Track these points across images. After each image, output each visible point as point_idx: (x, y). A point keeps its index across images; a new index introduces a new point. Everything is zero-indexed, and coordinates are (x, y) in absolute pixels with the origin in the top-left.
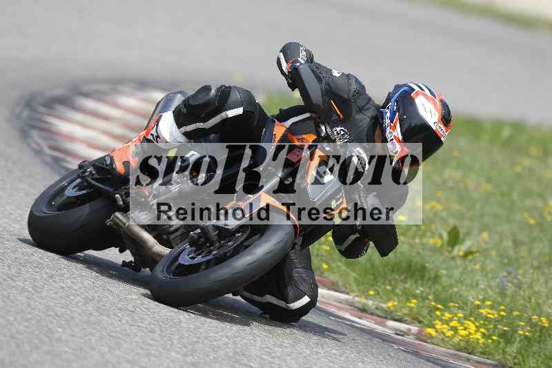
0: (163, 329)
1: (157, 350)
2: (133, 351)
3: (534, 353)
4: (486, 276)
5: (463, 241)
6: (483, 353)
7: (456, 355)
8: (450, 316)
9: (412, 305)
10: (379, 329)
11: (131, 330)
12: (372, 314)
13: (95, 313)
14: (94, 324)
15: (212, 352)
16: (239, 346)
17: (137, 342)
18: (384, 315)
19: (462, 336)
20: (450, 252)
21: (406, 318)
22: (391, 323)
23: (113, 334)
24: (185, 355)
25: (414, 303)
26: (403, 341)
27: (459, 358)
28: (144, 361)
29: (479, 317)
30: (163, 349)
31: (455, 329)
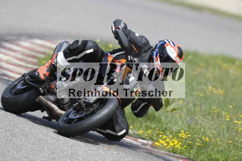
0: (40, 143)
1: (37, 153)
2: (27, 153)
3: (203, 153)
4: (182, 119)
5: (172, 104)
6: (180, 153)
7: (168, 154)
8: (166, 137)
9: (149, 132)
10: (135, 143)
11: (26, 143)
12: (131, 136)
13: (10, 136)
14: (10, 141)
15: (62, 153)
16: (74, 150)
17: (29, 149)
18: (137, 137)
19: (171, 146)
20: (166, 109)
21: (146, 138)
22: (140, 140)
23: (18, 145)
24: (50, 154)
25: (150, 131)
26: (145, 148)
27: (170, 155)
28: (32, 157)
29: (178, 137)
30: (40, 152)
31: (168, 143)
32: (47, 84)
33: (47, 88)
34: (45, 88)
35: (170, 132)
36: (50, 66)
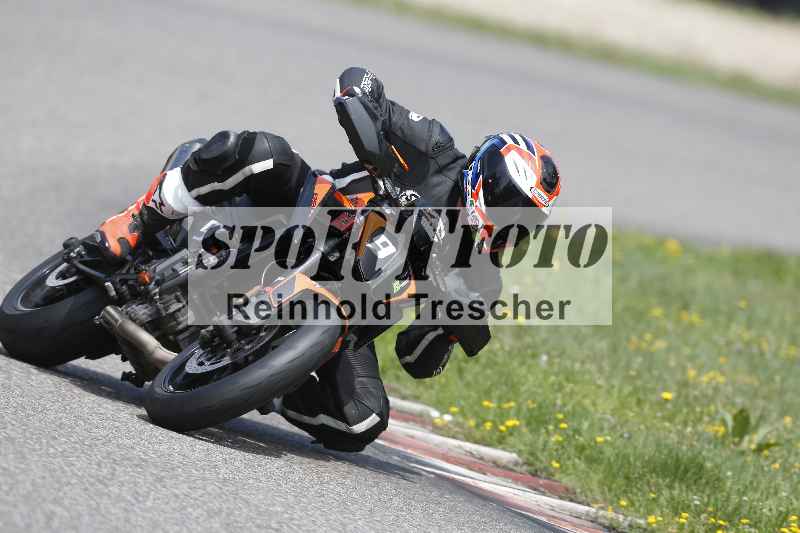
4: (790, 478)
5: (755, 429)
9: (683, 520)
20: (737, 444)
25: (685, 518)
32: (132, 271)
33: (131, 282)
34: (124, 282)
35: (751, 519)
36: (141, 214)
